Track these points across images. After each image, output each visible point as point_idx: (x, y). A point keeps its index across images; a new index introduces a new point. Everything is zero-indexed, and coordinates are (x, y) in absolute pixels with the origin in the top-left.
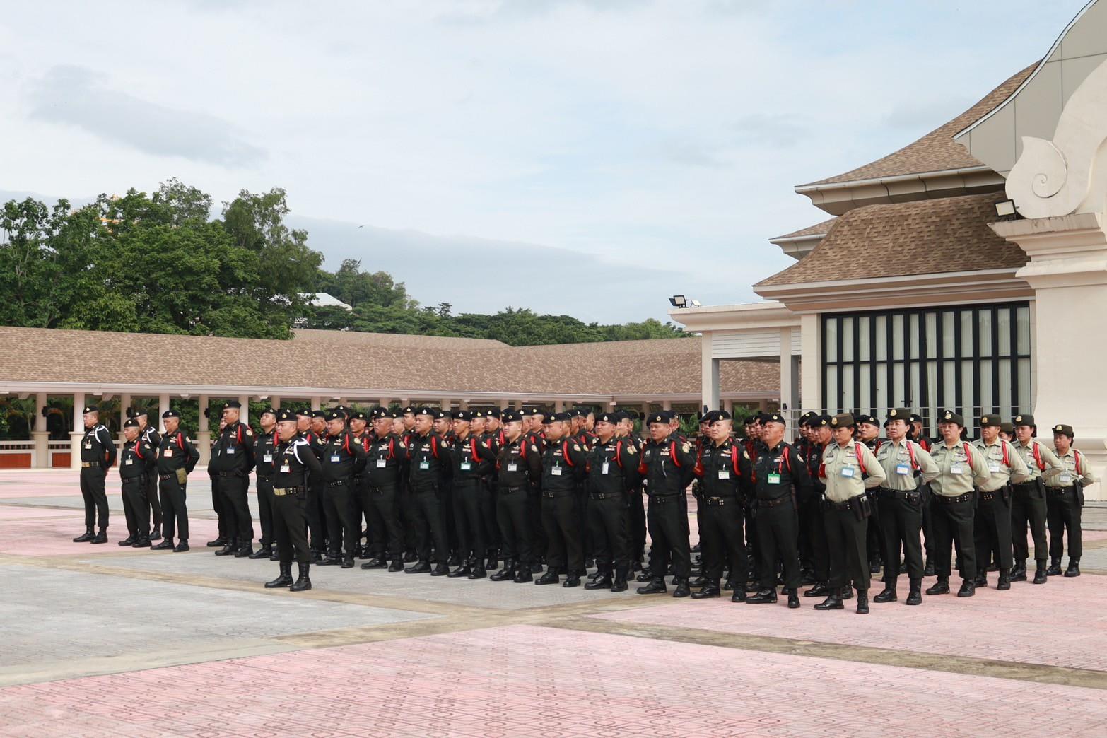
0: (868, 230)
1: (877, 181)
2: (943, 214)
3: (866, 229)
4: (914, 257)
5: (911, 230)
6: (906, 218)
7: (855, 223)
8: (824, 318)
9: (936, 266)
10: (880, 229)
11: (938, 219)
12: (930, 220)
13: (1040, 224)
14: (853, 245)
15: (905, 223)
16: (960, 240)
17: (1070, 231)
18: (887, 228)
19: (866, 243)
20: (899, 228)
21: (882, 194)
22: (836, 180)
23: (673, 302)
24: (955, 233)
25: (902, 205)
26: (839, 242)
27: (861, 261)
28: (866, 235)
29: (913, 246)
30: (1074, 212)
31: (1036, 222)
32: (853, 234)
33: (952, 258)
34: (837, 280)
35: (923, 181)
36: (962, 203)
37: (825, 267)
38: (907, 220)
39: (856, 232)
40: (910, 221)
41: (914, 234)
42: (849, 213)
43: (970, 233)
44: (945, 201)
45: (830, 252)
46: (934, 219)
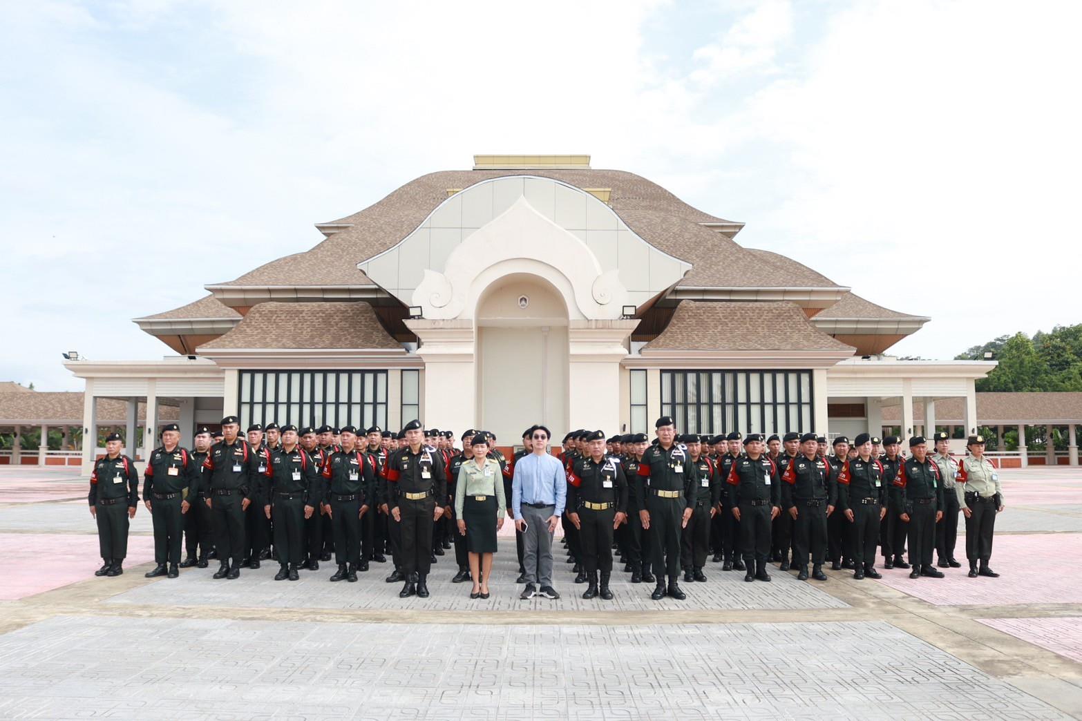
0: (274, 318)
1: (266, 287)
2: (327, 312)
3: (272, 317)
4: (312, 337)
5: (306, 321)
6: (302, 312)
7: (263, 313)
8: (241, 372)
9: (331, 344)
10: (283, 318)
11: (324, 315)
12: (317, 315)
13: (437, 323)
14: (264, 327)
15: (301, 315)
16: (341, 329)
17: (455, 329)
18: (288, 318)
19: (274, 326)
20: (297, 318)
21: (267, 296)
22: (233, 283)
23: (66, 357)
24: (337, 324)
25: (296, 304)
26: (253, 323)
27: (274, 337)
28: (273, 320)
29: (309, 330)
30: (455, 318)
31: (434, 321)
32: (263, 319)
33: (340, 340)
34: (261, 348)
35: (296, 291)
36: (338, 307)
37: (246, 339)
38: (301, 313)
39: (265, 318)
40: (304, 315)
41: (308, 323)
42: (257, 305)
43: (348, 326)
44: (328, 304)
45: (248, 330)
46: (321, 314)
